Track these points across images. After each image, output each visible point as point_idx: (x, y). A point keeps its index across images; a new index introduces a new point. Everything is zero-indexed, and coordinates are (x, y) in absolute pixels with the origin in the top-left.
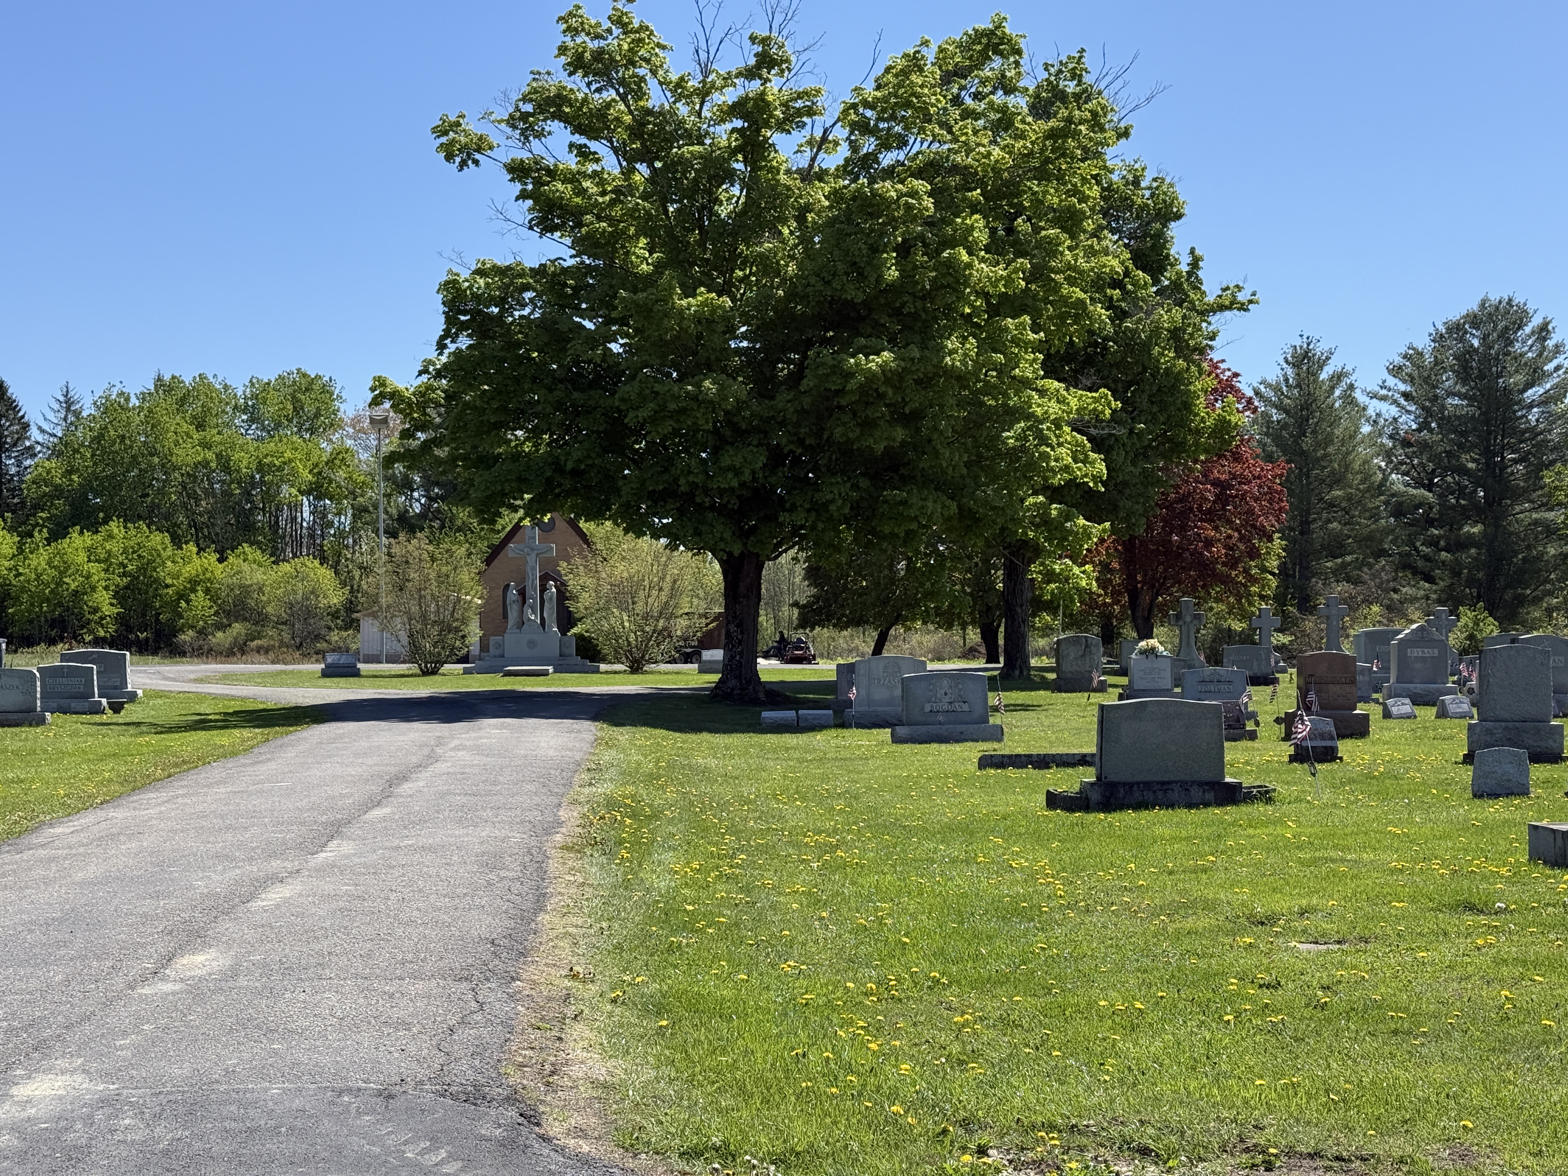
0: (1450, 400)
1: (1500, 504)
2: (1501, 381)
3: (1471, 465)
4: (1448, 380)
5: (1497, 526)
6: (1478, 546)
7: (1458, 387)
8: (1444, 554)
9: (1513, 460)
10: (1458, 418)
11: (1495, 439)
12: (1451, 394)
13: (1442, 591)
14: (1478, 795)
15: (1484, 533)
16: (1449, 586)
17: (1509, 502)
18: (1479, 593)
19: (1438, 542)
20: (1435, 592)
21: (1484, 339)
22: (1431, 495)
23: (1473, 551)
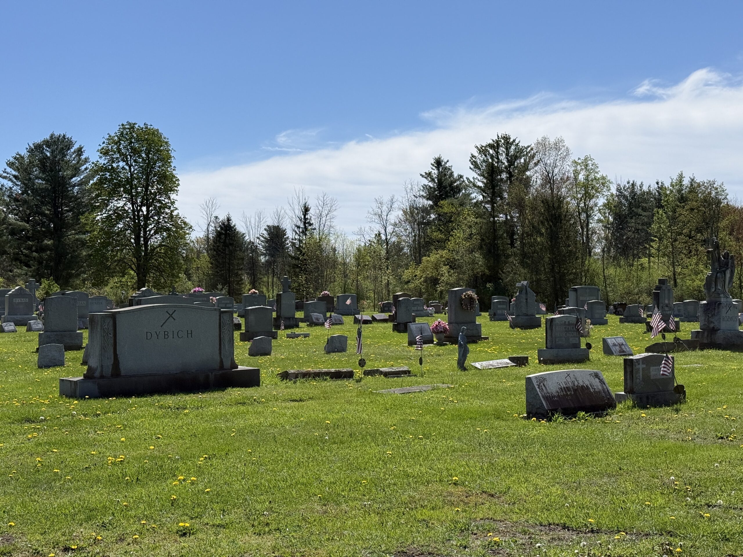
0: (37, 181)
1: (61, 231)
2: (61, 173)
3: (47, 212)
4: (36, 171)
5: (59, 241)
6: (51, 250)
7: (41, 175)
8: (35, 254)
9: (66, 210)
10: (41, 189)
11: (59, 200)
12: (37, 178)
13: (34, 271)
14: (40, 367)
15: (54, 244)
16: (37, 269)
17: (65, 230)
18: (51, 272)
19: (32, 248)
20: (31, 272)
21: (52, 152)
22: (28, 225)
23: (48, 252)
